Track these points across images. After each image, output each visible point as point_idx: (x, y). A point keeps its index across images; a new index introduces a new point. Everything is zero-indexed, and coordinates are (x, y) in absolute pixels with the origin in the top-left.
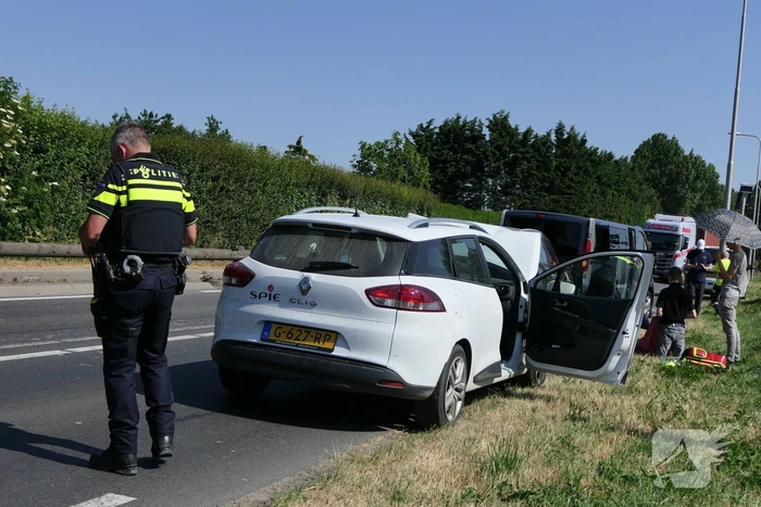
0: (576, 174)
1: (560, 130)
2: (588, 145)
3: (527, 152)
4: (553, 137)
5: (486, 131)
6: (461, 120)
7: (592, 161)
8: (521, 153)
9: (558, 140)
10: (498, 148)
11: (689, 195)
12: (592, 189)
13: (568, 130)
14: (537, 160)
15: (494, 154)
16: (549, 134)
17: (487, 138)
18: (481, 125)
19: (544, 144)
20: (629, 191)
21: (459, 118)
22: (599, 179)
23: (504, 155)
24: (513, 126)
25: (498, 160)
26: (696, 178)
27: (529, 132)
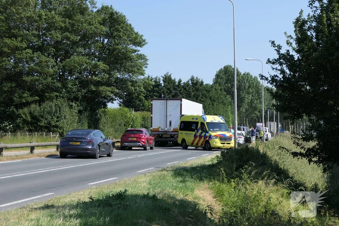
0: (202, 98)
1: (192, 79)
2: (204, 83)
3: (181, 90)
4: (190, 82)
5: (162, 82)
6: (150, 77)
7: (206, 91)
8: (179, 91)
9: (192, 83)
10: (168, 89)
11: (247, 96)
12: (208, 103)
13: (195, 78)
14: (185, 93)
15: (167, 92)
16: (188, 81)
17: (163, 85)
18: (159, 79)
19: (187, 86)
20: (223, 101)
21: (149, 76)
22: (210, 98)
23: (171, 92)
24: (173, 79)
25: (169, 94)
26: (249, 87)
27: (180, 81)
